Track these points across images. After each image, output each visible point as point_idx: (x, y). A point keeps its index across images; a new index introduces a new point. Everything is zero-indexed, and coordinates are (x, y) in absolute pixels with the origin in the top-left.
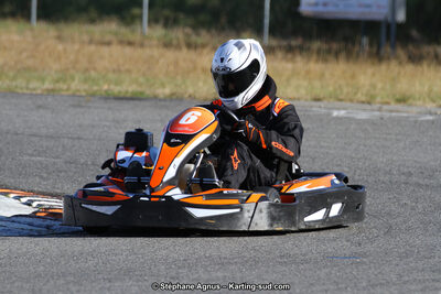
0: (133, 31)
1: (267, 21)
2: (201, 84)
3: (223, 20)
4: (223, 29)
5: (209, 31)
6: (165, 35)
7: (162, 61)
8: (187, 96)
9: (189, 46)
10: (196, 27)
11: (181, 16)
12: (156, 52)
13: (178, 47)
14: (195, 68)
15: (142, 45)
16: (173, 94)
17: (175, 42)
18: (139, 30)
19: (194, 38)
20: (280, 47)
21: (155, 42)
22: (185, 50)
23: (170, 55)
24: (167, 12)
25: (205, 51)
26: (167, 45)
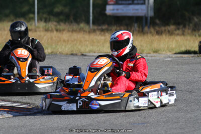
0: (31, 25)
1: (91, 18)
2: (63, 47)
3: (71, 18)
4: (72, 22)
5: (65, 23)
6: (45, 26)
7: (45, 37)
8: (58, 53)
9: (57, 30)
10: (59, 22)
11: (52, 17)
12: (42, 34)
13: (52, 31)
14: (60, 40)
15: (36, 31)
16: (52, 52)
17: (50, 29)
18: (34, 24)
19: (58, 27)
20: (98, 29)
21: (41, 29)
22: (55, 32)
23: (49, 34)
24: (45, 16)
25: (64, 33)
26: (47, 30)
